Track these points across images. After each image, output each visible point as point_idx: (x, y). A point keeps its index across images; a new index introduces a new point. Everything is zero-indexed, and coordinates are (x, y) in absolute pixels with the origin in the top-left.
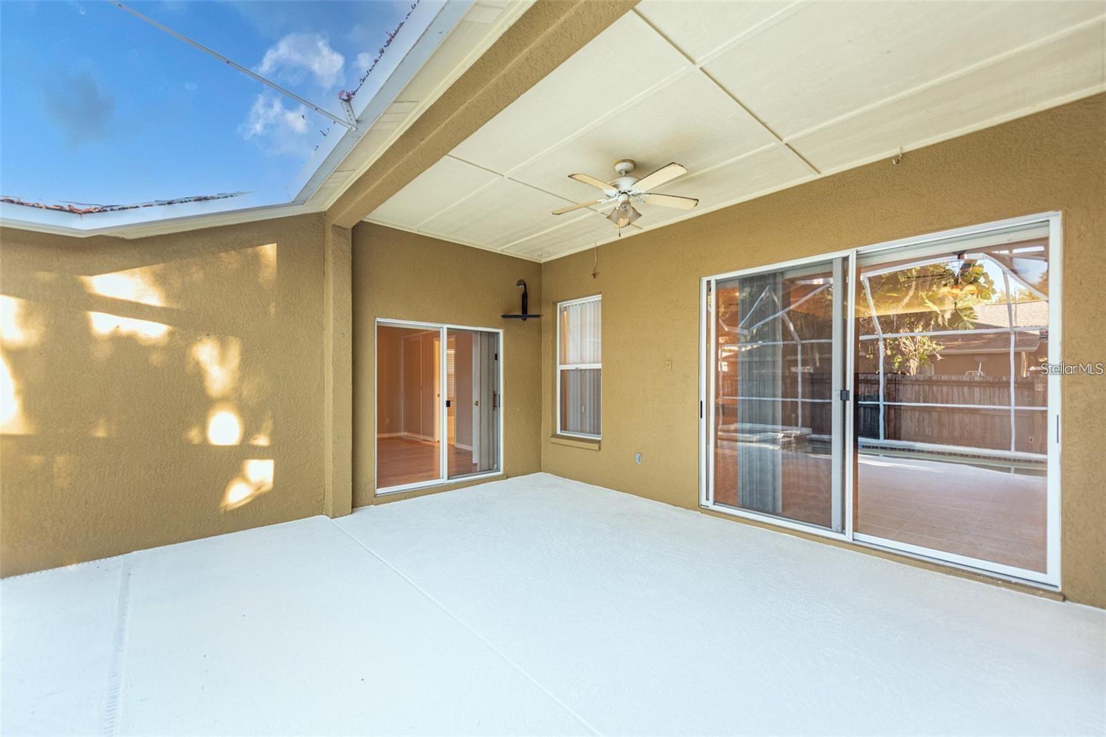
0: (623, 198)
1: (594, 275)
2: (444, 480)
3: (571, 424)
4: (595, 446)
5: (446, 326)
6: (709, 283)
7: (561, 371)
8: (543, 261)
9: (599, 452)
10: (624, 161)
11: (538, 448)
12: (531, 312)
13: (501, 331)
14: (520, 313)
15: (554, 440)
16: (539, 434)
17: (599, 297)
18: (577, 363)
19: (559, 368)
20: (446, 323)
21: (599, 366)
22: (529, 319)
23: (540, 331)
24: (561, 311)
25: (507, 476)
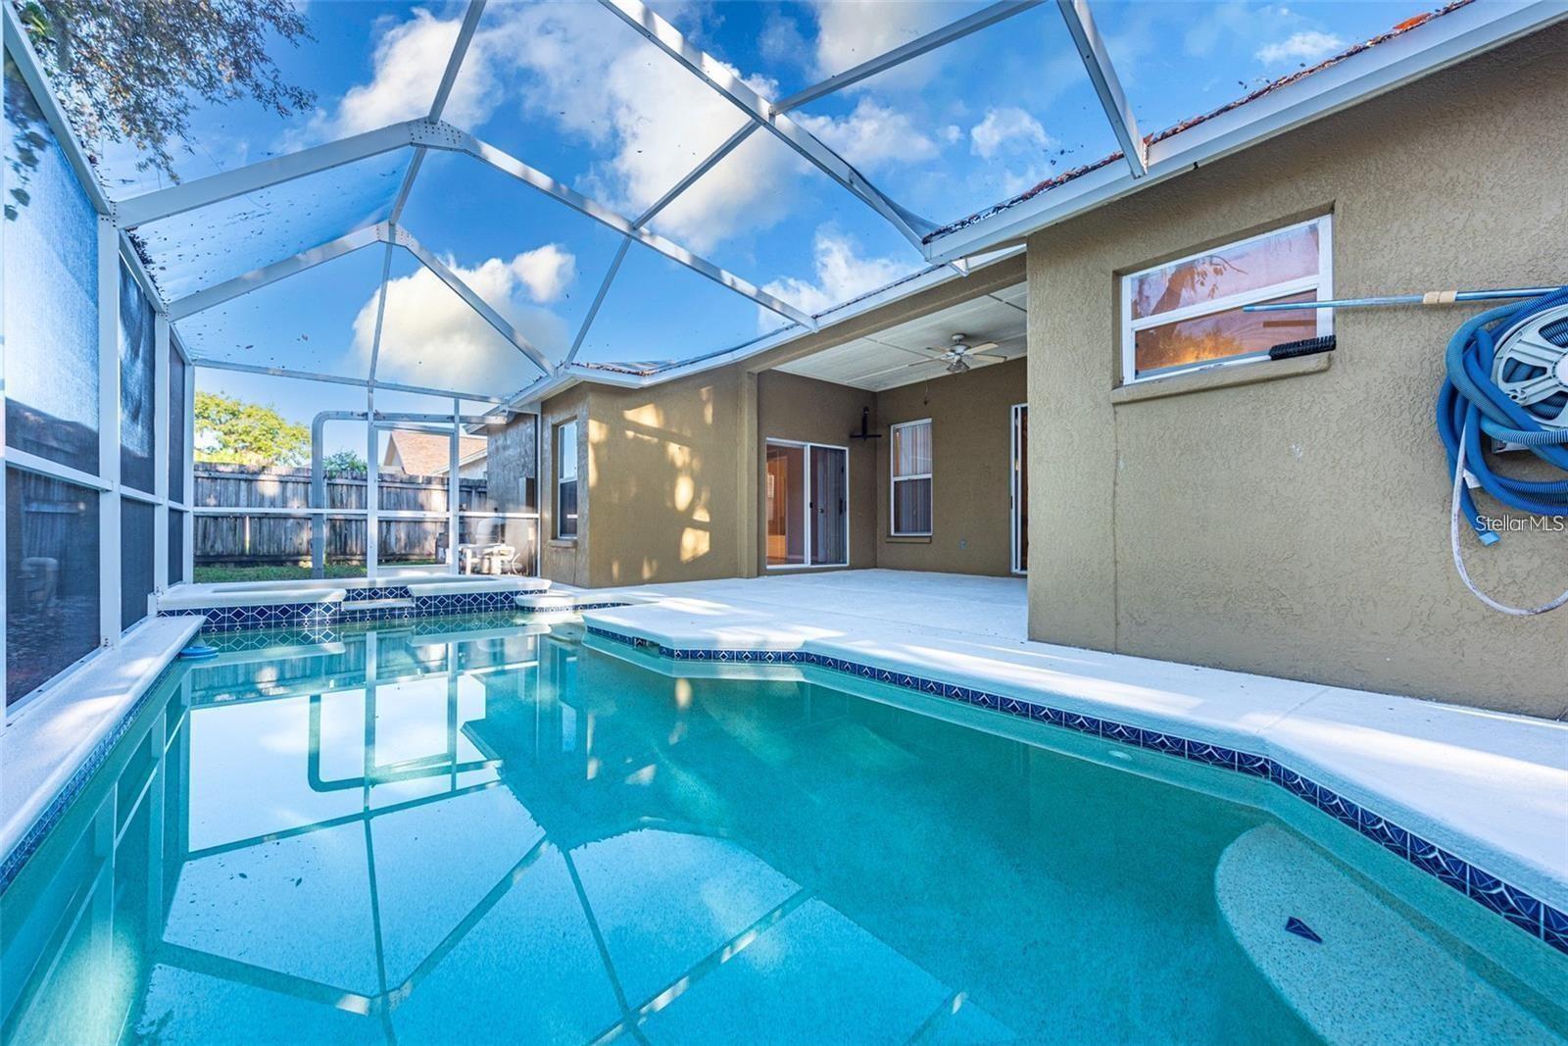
0: (957, 358)
1: (926, 403)
2: (808, 564)
3: (904, 524)
4: (927, 540)
5: (809, 444)
6: (1016, 409)
7: (895, 483)
8: (878, 390)
9: (931, 545)
10: (959, 334)
11: (874, 548)
12: (870, 432)
13: (847, 449)
14: (860, 434)
15: (888, 540)
16: (874, 535)
17: (929, 420)
18: (908, 475)
19: (893, 479)
20: (809, 442)
21: (929, 476)
22: (868, 439)
23: (875, 448)
24: (894, 433)
25: (851, 568)
